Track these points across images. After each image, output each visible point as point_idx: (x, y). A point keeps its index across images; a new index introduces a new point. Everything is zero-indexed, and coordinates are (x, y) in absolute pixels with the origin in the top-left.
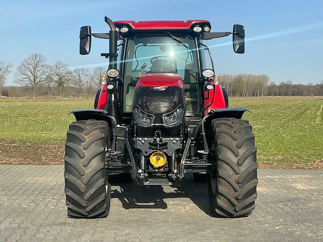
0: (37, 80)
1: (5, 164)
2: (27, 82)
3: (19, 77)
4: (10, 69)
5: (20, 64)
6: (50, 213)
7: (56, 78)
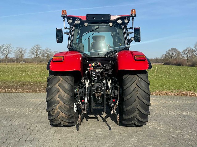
0: (38, 56)
1: (20, 93)
2: (33, 56)
3: (30, 55)
4: (26, 51)
5: (30, 49)
6: (38, 117)
7: (46, 55)
